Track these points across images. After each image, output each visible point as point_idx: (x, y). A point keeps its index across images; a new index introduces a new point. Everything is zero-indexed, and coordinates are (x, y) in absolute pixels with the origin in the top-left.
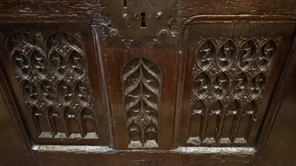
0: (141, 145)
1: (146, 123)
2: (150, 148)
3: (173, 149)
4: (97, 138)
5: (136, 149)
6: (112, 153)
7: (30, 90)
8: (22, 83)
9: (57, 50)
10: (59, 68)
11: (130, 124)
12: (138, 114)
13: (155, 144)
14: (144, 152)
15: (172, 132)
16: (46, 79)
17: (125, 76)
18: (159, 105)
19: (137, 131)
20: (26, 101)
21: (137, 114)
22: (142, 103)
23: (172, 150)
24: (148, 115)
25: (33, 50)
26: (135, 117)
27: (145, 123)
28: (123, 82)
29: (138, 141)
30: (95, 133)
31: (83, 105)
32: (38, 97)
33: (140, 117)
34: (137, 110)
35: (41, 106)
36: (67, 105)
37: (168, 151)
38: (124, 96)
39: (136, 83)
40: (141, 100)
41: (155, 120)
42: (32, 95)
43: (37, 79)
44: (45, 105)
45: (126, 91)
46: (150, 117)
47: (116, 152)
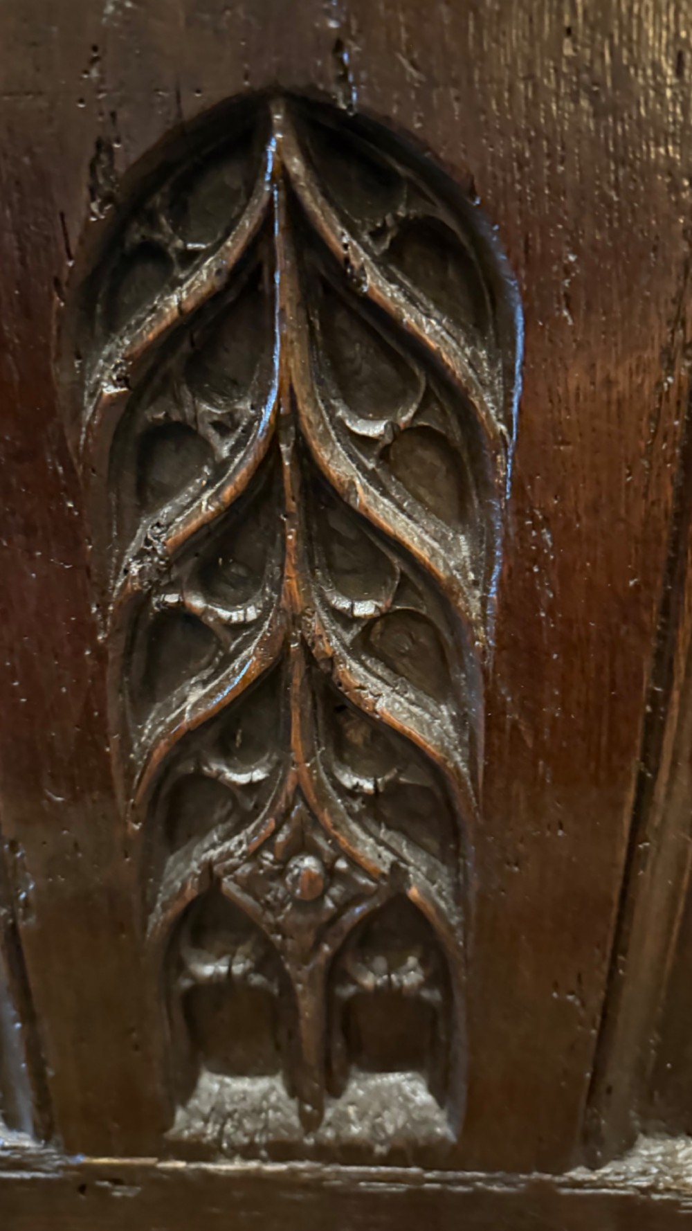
0: (295, 1120)
1: (344, 906)
2: (380, 1149)
3: (593, 1165)
5: (249, 1152)
6: (27, 1175)
11: (180, 906)
12: (258, 807)
13: (424, 1107)
14: (315, 1185)
15: (596, 999)
17: (109, 359)
18: (477, 710)
19: (257, 979)
21: (250, 805)
22: (297, 681)
23: (579, 1173)
24: (357, 818)
26: (231, 844)
27: (329, 904)
28: (89, 426)
29: (262, 1073)
33: (281, 838)
34: (244, 761)
37: (547, 1177)
38: (104, 593)
39: (234, 451)
40: (284, 653)
41: (431, 878)
45: (134, 546)
46: (380, 842)
47: (66, 1168)
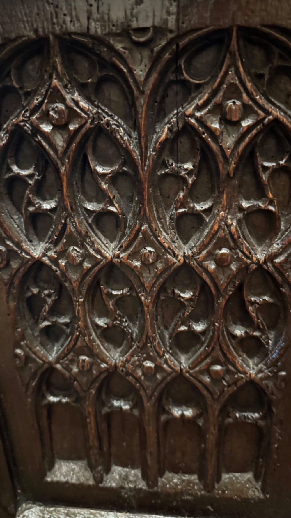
4: (262, 496)
7: (46, 302)
8: (20, 275)
9: (197, 119)
10: (182, 210)
16: (118, 257)
20: (21, 347)
25: (88, 125)
30: (249, 475)
31: (245, 373)
32: (68, 331)
35: (75, 370)
36: (178, 368)
42: (46, 323)
43: (82, 255)
44: (92, 364)
